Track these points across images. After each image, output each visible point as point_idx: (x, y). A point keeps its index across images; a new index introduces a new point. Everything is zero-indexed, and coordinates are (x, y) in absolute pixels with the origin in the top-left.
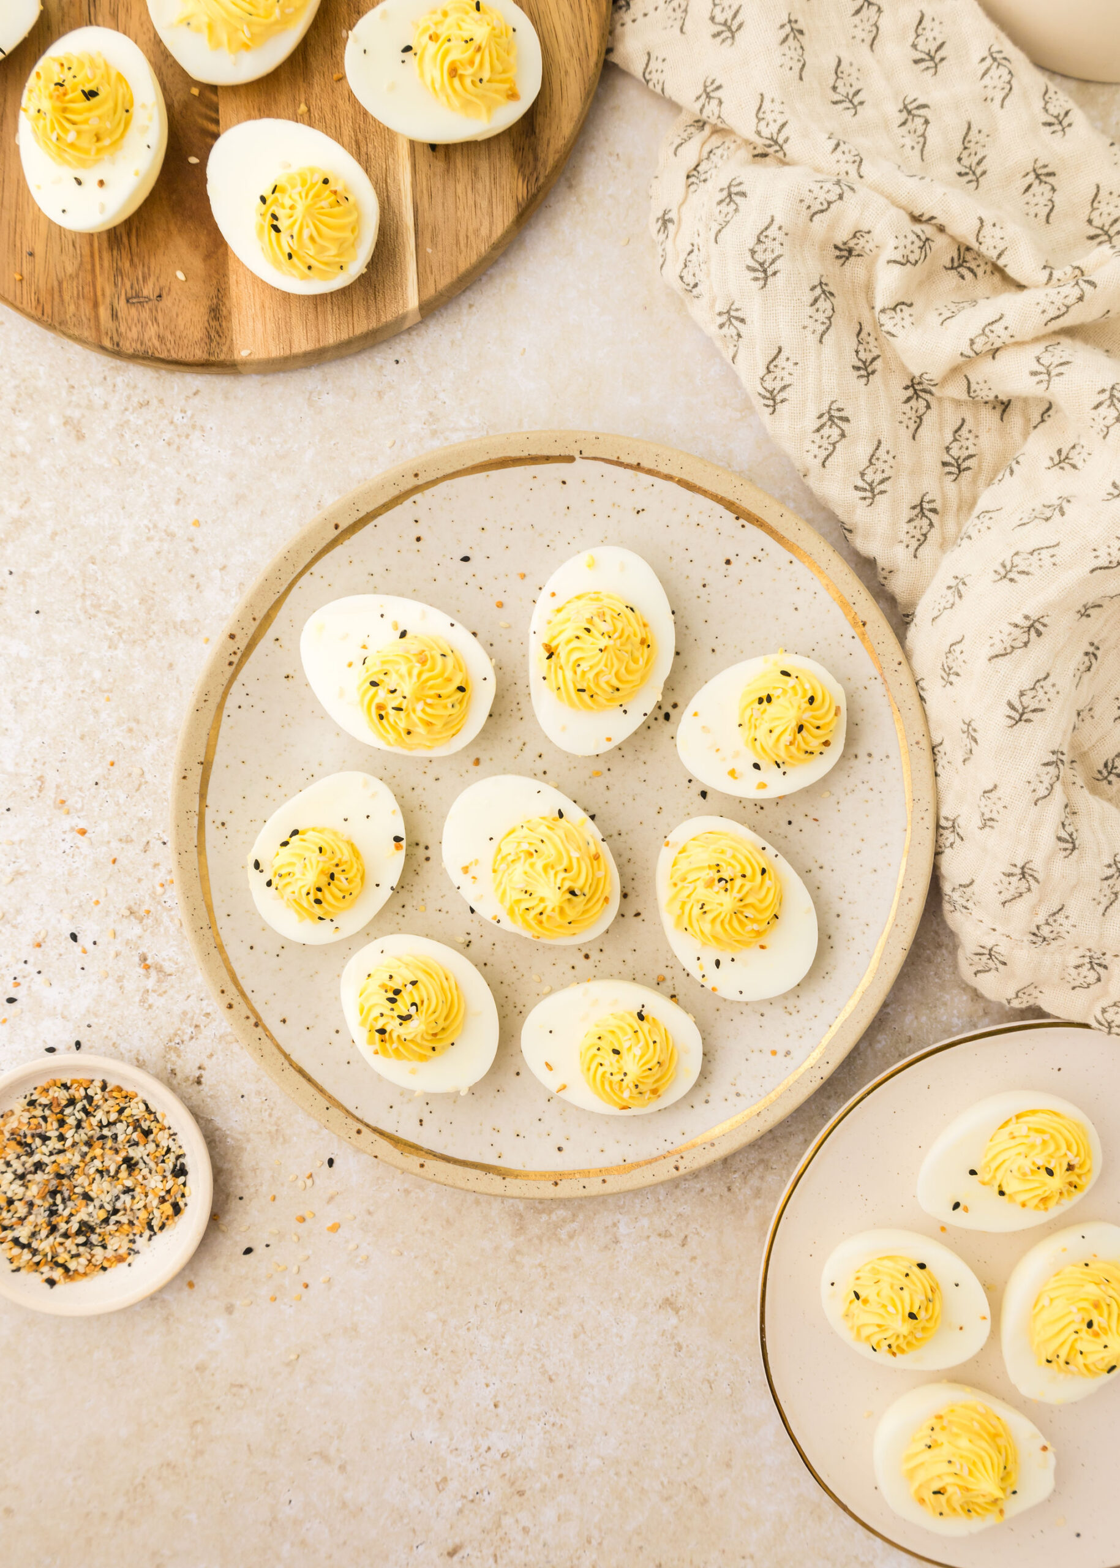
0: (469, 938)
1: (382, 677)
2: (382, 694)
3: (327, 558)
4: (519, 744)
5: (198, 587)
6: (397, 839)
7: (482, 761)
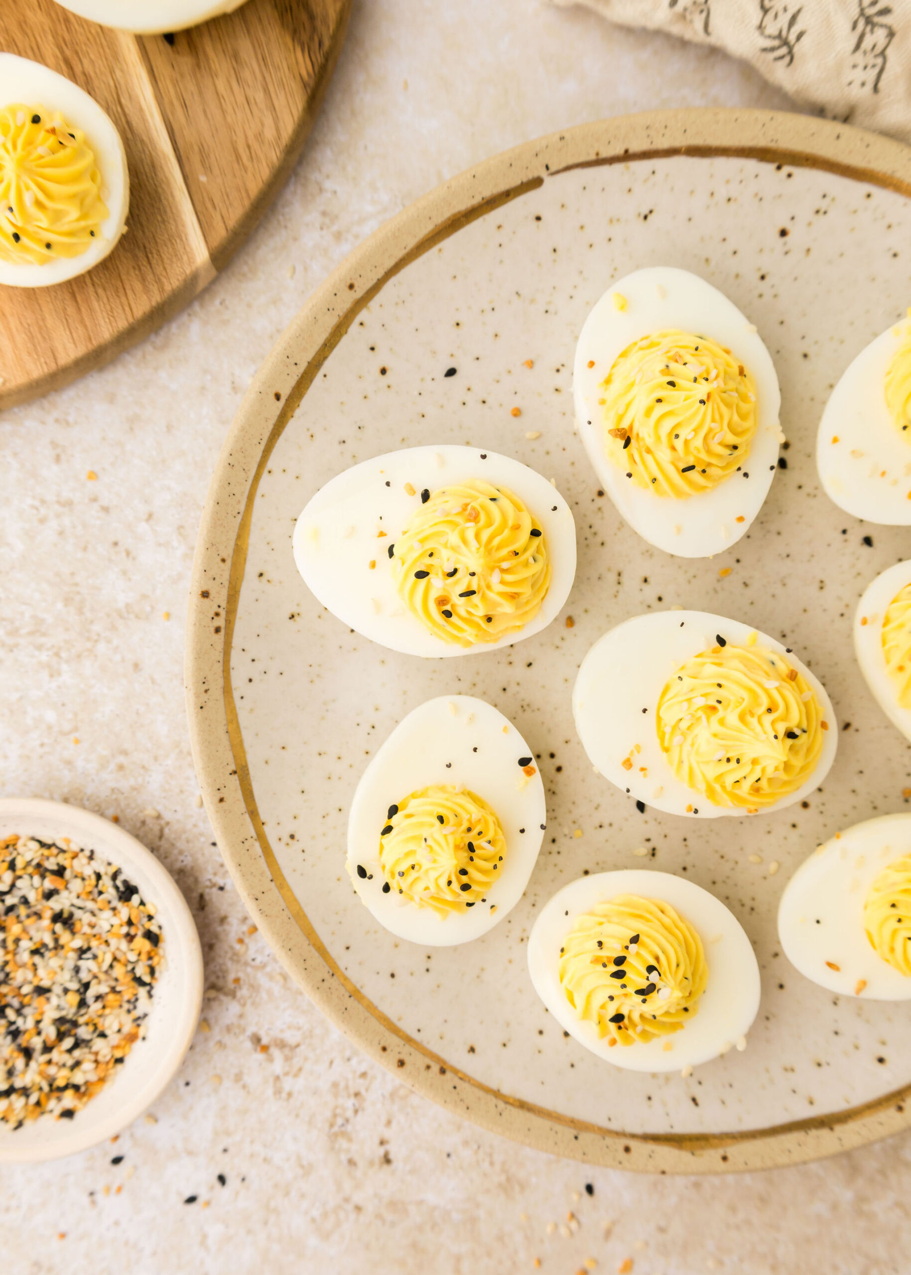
0: (650, 845)
1: (428, 561)
2: (437, 584)
3: (281, 442)
4: (612, 578)
5: (128, 553)
6: (524, 762)
7: (575, 618)
